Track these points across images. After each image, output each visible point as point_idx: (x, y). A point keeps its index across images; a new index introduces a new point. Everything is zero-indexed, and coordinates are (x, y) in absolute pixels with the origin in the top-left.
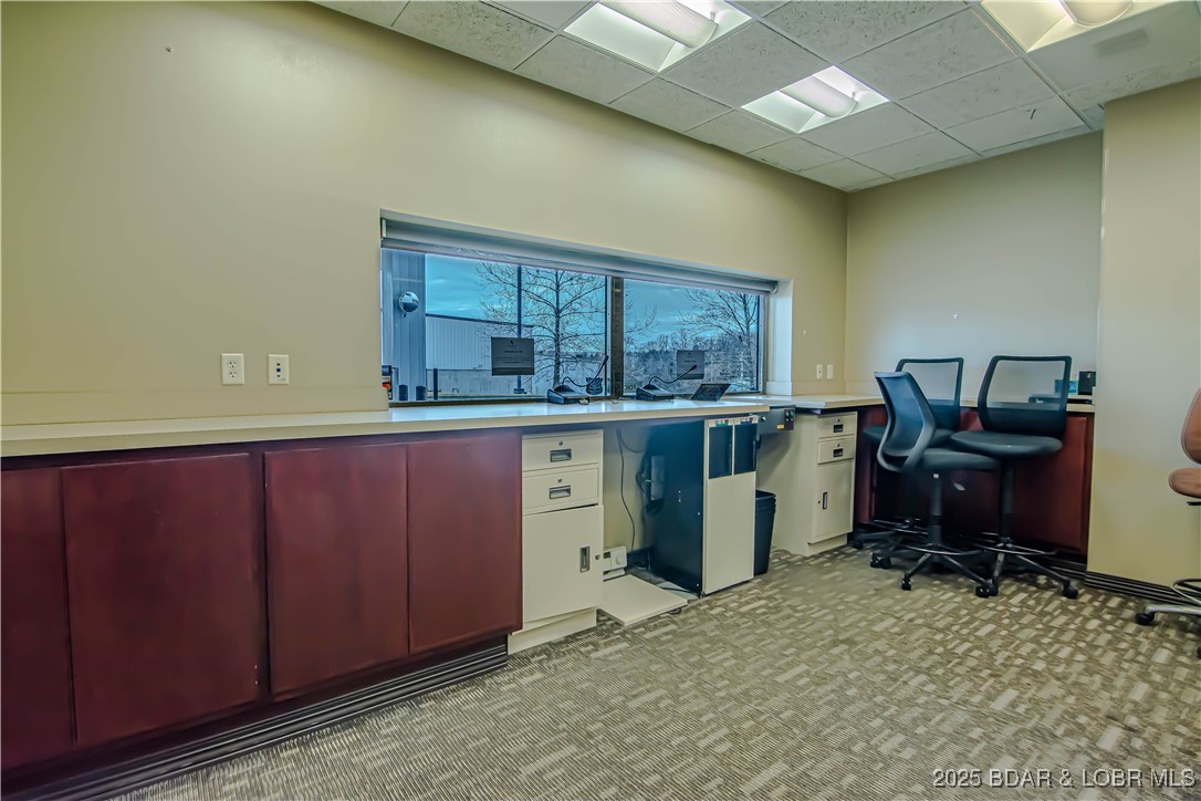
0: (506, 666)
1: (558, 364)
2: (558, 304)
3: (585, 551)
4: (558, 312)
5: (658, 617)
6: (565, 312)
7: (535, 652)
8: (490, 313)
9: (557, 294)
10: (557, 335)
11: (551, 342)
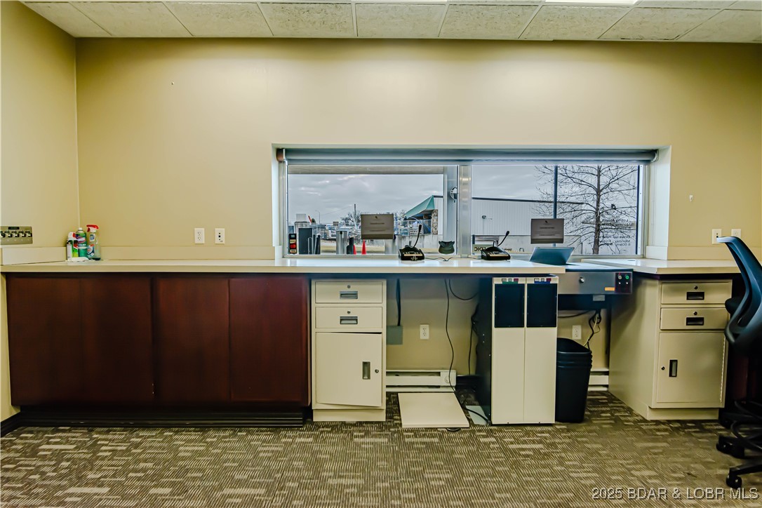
0: (301, 427)
1: (598, 231)
2: (599, 185)
3: (366, 365)
4: (598, 191)
5: (436, 429)
6: (605, 191)
7: (326, 425)
8: (545, 196)
9: (599, 178)
10: (597, 209)
11: (593, 215)
